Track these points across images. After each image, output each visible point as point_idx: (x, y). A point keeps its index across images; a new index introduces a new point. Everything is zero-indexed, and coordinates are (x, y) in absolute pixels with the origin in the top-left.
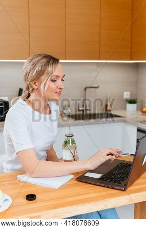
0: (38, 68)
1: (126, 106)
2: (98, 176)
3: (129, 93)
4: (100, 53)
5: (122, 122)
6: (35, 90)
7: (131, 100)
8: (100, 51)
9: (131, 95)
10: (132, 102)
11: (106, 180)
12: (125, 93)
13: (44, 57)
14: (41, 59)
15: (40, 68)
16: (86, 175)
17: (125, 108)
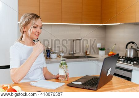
0: (26, 20)
1: (98, 52)
2: (80, 83)
3: (100, 44)
4: (82, 19)
5: (96, 61)
6: (25, 32)
7: (101, 48)
8: (82, 18)
9: (101, 45)
10: (102, 49)
11: (85, 85)
12: (98, 44)
13: (31, 14)
14: (29, 15)
15: (28, 20)
16: (73, 83)
17: (98, 54)
